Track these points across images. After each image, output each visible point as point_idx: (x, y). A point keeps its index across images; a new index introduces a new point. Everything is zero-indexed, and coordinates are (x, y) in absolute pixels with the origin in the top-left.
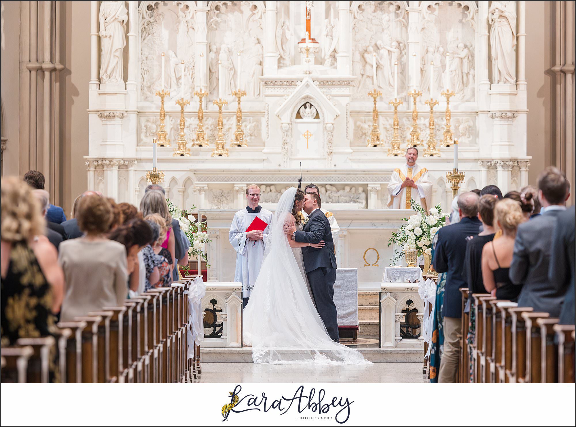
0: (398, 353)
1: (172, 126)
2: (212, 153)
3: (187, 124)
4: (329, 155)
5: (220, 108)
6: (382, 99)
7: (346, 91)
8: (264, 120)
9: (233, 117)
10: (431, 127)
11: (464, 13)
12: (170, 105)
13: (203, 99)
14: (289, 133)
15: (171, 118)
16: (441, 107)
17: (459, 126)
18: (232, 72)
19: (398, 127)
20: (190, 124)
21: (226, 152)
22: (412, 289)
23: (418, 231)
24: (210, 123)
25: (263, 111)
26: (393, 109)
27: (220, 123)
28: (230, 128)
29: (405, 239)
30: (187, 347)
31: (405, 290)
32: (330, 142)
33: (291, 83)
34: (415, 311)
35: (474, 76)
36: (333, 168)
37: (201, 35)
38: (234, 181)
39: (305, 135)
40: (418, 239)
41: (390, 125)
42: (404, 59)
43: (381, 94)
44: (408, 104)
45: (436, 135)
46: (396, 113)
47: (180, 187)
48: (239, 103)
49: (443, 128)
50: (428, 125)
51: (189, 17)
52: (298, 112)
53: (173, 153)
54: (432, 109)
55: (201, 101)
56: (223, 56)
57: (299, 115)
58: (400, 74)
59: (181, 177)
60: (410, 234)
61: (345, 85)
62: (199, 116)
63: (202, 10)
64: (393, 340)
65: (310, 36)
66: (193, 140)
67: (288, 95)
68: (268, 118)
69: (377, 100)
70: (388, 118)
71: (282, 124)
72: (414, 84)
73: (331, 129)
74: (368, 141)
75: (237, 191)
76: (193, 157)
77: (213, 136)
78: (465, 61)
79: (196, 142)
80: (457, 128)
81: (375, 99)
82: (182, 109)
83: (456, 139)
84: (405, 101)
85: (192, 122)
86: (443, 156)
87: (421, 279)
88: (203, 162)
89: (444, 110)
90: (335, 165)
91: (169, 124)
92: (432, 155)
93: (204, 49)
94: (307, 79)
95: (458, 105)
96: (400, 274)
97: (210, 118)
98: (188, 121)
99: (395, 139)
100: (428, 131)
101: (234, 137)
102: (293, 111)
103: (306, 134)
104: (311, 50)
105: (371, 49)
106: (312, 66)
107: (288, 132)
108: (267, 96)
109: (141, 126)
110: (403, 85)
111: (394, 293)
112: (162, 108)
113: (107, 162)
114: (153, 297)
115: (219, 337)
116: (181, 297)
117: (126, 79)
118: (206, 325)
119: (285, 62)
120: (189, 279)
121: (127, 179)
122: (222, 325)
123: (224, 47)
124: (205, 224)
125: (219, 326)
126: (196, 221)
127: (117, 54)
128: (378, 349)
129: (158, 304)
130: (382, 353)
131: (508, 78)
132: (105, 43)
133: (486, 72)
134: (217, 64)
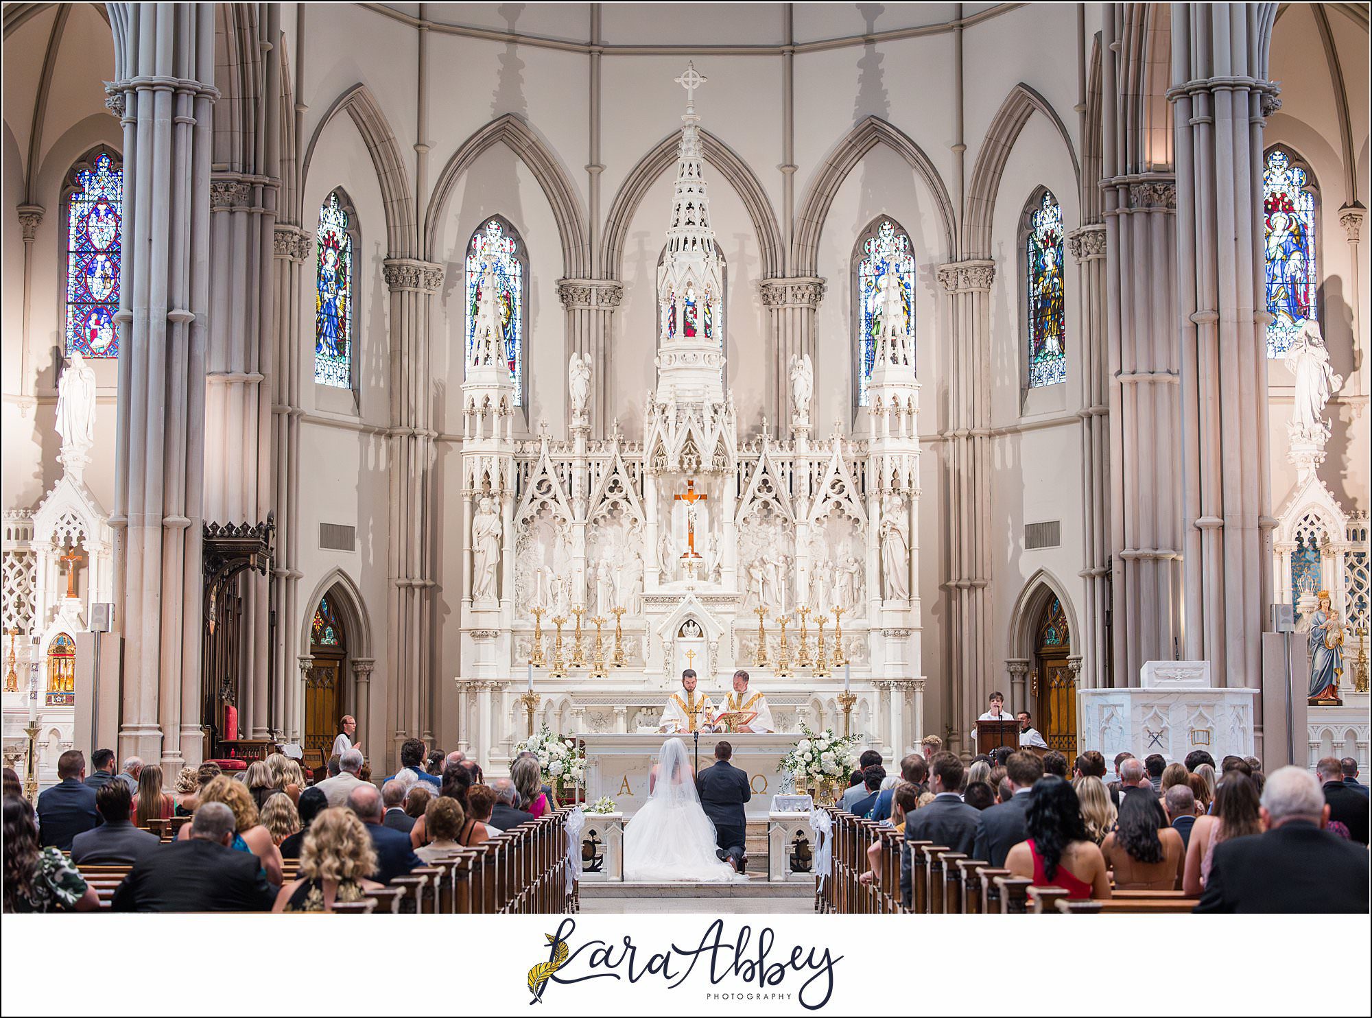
0: (788, 887)
1: (548, 646)
2: (590, 674)
3: (564, 643)
4: (713, 675)
5: (599, 626)
6: (768, 616)
7: (730, 608)
8: (644, 639)
9: (612, 635)
10: (821, 646)
11: (853, 526)
12: (546, 624)
13: (581, 617)
14: (671, 653)
15: (547, 637)
16: (831, 624)
17: (850, 645)
18: (612, 588)
19: (786, 646)
20: (567, 644)
21: (605, 673)
22: (802, 819)
23: (808, 757)
24: (588, 642)
25: (644, 629)
26: (780, 627)
27: (599, 642)
28: (609, 647)
29: (795, 765)
30: (565, 882)
31: (795, 819)
32: (715, 661)
33: (673, 599)
34: (806, 842)
35: (865, 592)
36: (718, 689)
37: (578, 550)
38: (614, 703)
39: (687, 654)
40: (808, 764)
41: (777, 643)
42: (791, 574)
43: (767, 611)
44: (797, 622)
45: (825, 654)
46: (783, 631)
47: (557, 710)
48: (619, 621)
49: (833, 647)
50: (817, 643)
51: (566, 531)
52: (681, 630)
53: (549, 674)
54: (821, 627)
55: (578, 619)
56: (602, 571)
57: (681, 634)
58: (787, 591)
59: (557, 699)
60: (799, 759)
61: (730, 601)
62: (576, 635)
63: (580, 524)
64: (783, 874)
65: (693, 551)
66: (570, 661)
67: (670, 613)
68: (649, 637)
69: (763, 617)
70: (775, 637)
71: (664, 642)
72: (803, 599)
73: (716, 648)
74: (755, 660)
75: (617, 714)
76: (570, 679)
77: (591, 655)
78: (856, 575)
79: (574, 663)
80: (848, 646)
81: (761, 616)
82: (559, 627)
83: (847, 659)
84: (793, 618)
85: (569, 641)
86: (833, 676)
87: (812, 807)
88: (580, 684)
89: (834, 627)
90: (720, 686)
91: (545, 643)
92: (821, 676)
93: (581, 564)
94: (690, 595)
95: (849, 622)
96: (789, 802)
97: (588, 637)
98: (565, 640)
99: (784, 659)
100: (817, 650)
101: (613, 657)
102: (676, 629)
103: (689, 653)
104: (694, 565)
105: (757, 563)
106: (694, 582)
107: (669, 652)
108: (647, 613)
109: (515, 646)
110: (791, 602)
111: (784, 823)
112: (538, 627)
113: (480, 684)
114: (530, 829)
115: (599, 870)
116: (559, 829)
117: (499, 596)
118: (585, 858)
119: (667, 578)
120: (567, 810)
121: (500, 701)
122: (601, 857)
123: (602, 562)
124: (584, 750)
125: (598, 859)
126: (574, 747)
127: (491, 570)
128: (767, 883)
129: (535, 837)
130: (771, 887)
131: (901, 594)
132: (478, 558)
133: (878, 587)
134: (596, 579)
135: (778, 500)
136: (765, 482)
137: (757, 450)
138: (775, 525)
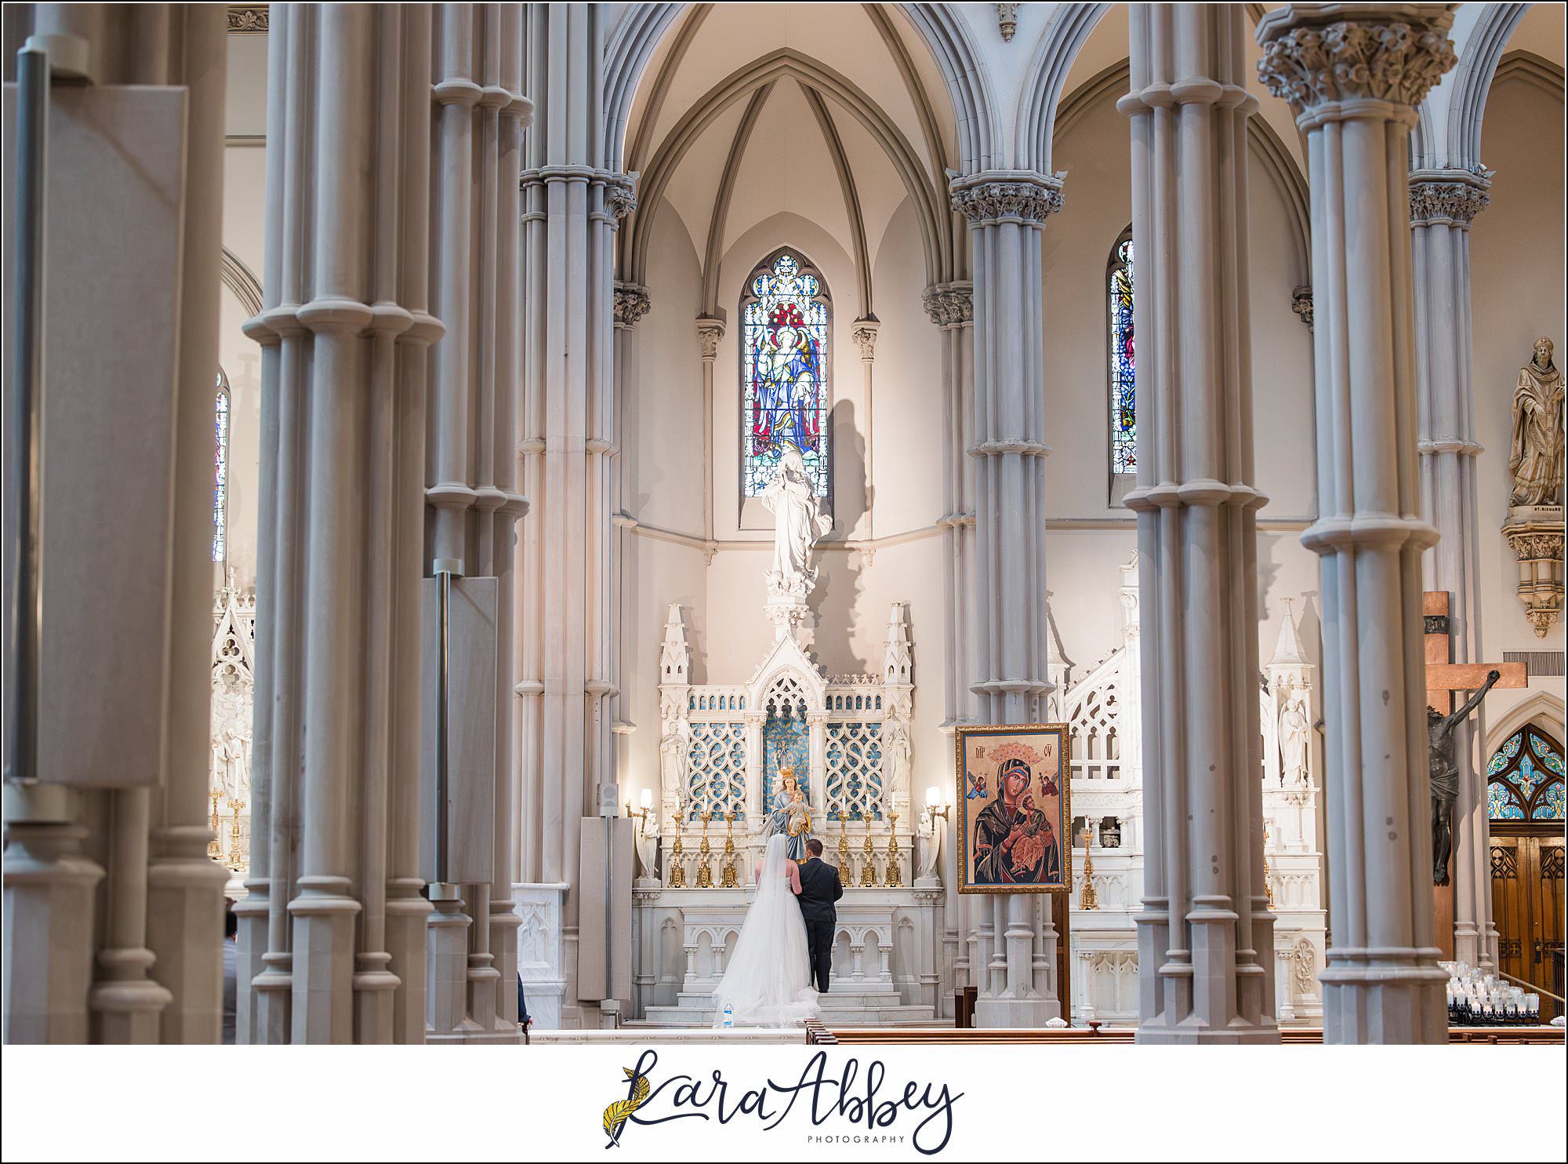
135: (245, 664)
136: (231, 643)
137: (223, 606)
138: (244, 694)
